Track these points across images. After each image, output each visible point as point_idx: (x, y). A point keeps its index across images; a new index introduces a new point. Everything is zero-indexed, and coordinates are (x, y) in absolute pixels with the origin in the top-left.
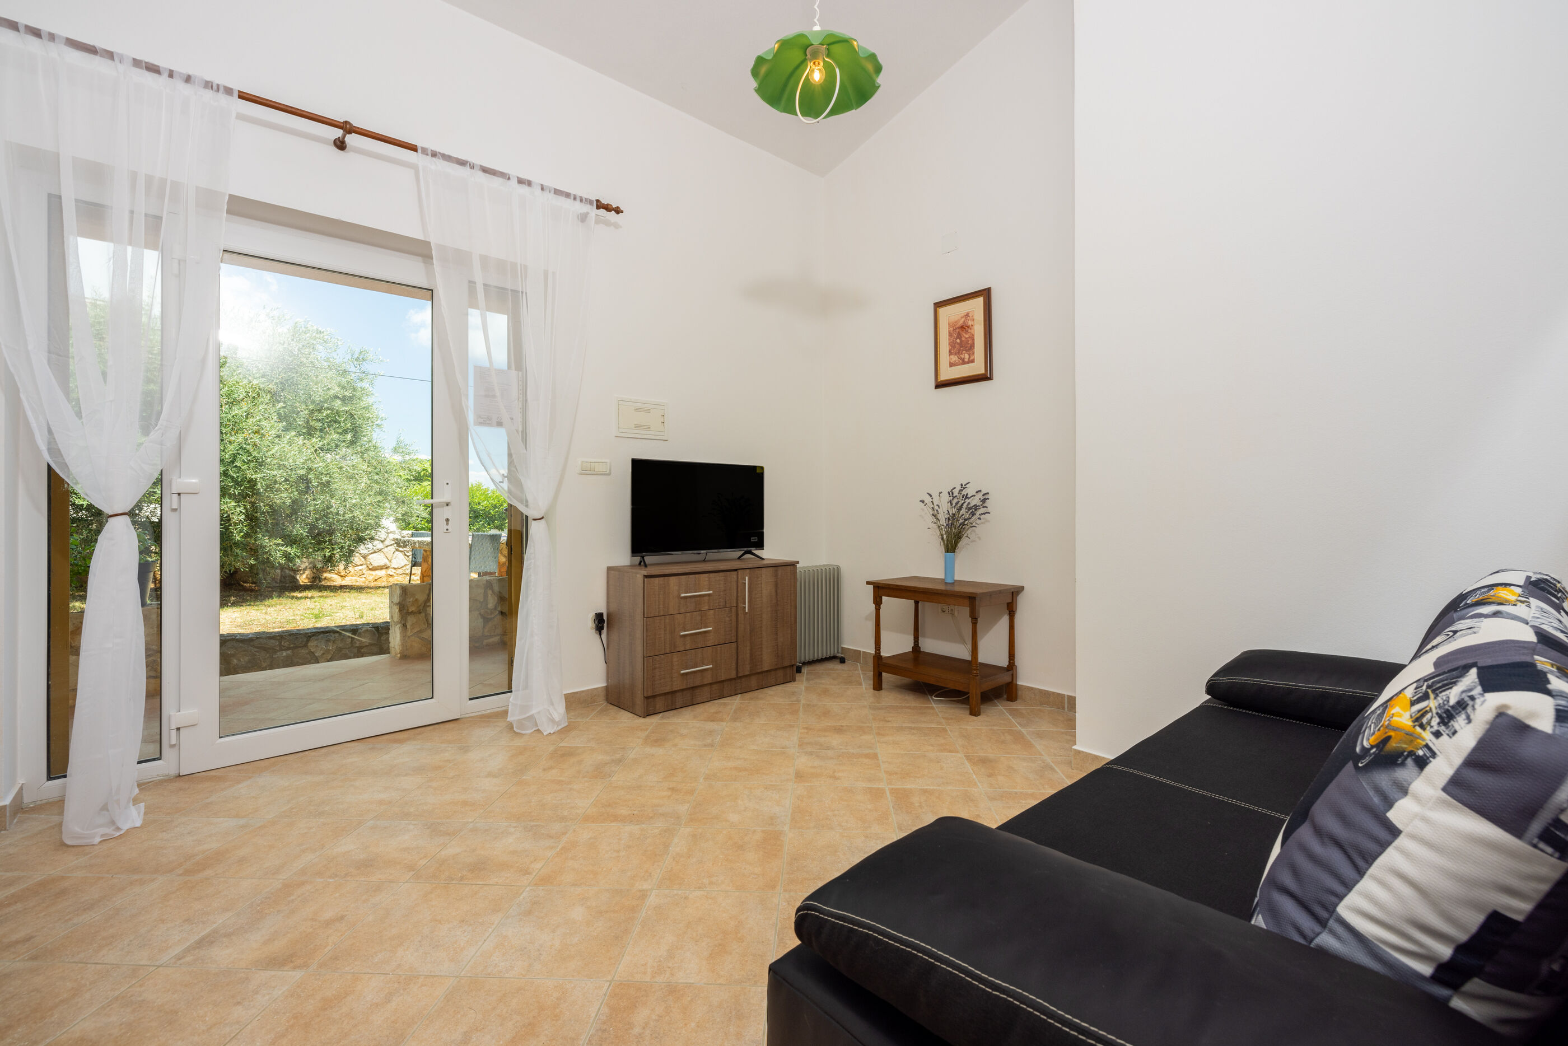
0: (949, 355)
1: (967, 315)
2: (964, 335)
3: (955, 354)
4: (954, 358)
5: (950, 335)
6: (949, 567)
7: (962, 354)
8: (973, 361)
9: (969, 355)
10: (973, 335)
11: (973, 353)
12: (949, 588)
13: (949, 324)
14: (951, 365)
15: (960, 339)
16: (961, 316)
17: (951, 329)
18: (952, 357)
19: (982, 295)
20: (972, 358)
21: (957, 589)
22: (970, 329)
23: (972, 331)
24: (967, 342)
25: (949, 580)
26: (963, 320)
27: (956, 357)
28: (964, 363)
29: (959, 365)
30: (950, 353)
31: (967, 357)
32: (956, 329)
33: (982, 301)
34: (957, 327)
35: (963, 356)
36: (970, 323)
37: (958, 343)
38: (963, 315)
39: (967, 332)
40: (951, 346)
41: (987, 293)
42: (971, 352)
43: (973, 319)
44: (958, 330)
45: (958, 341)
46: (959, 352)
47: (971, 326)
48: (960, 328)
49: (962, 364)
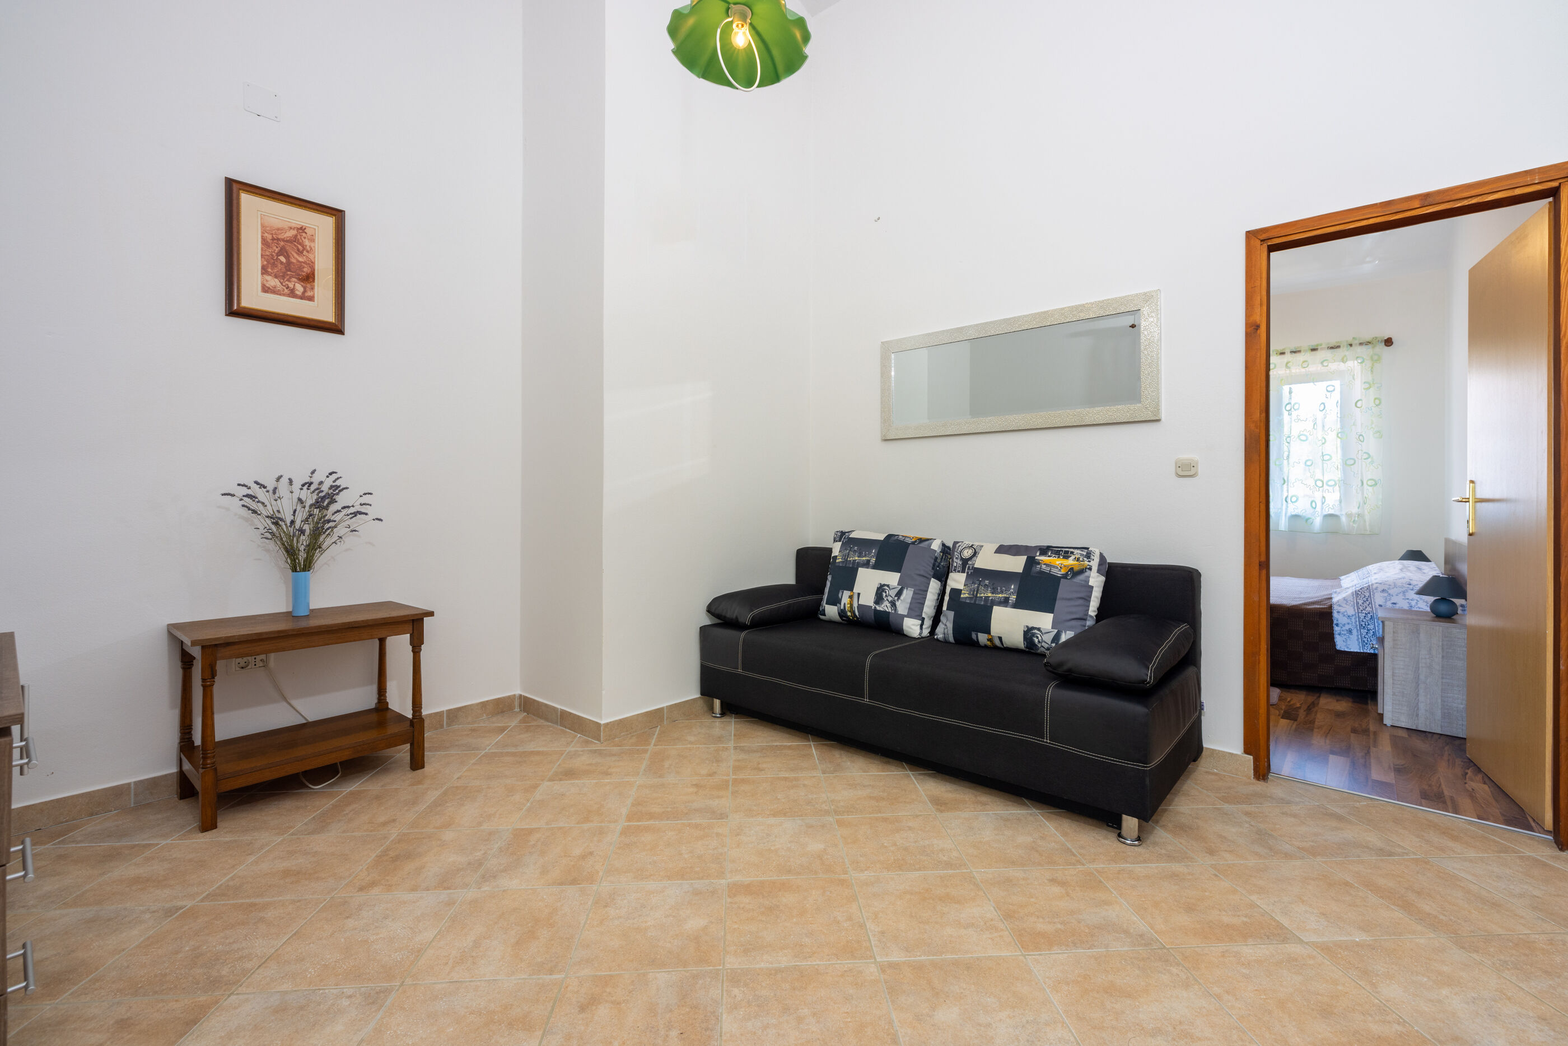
0: (262, 274)
1: (302, 229)
2: (295, 255)
3: (276, 277)
4: (273, 282)
5: (265, 242)
6: (298, 593)
7: (289, 280)
8: (311, 299)
9: (305, 288)
10: (313, 263)
11: (313, 289)
12: (303, 624)
13: (263, 226)
14: (266, 289)
15: (287, 257)
16: (290, 225)
17: (269, 237)
18: (269, 278)
19: (335, 215)
20: (309, 294)
21: (314, 623)
22: (308, 252)
23: (311, 256)
24: (301, 268)
25: (302, 612)
26: (294, 232)
27: (276, 280)
28: (292, 294)
29: (284, 295)
30: (264, 271)
31: (299, 288)
32: (278, 239)
33: (329, 221)
34: (280, 237)
35: (291, 285)
36: (307, 243)
37: (282, 263)
38: (293, 225)
39: (300, 252)
40: (268, 261)
41: (338, 215)
42: (308, 285)
43: (313, 241)
44: (282, 243)
45: (283, 259)
46: (283, 277)
47: (308, 248)
48: (287, 241)
49: (289, 296)
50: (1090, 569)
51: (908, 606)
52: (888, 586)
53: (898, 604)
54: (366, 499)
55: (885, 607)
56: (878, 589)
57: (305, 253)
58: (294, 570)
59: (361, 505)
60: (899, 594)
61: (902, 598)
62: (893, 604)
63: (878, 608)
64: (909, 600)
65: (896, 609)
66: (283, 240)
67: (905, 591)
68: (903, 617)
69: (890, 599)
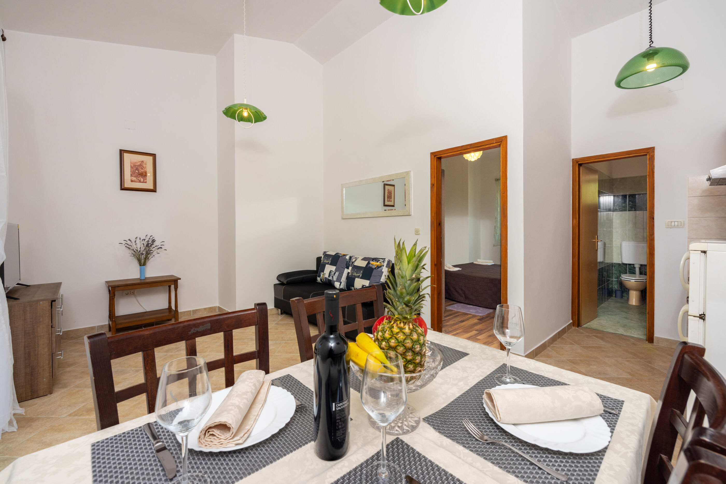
0: (131, 176)
1: (143, 162)
2: (141, 170)
3: (135, 177)
4: (134, 179)
5: (131, 167)
6: (142, 272)
8: (146, 182)
9: (144, 179)
10: (146, 171)
11: (146, 179)
12: (143, 281)
13: (131, 162)
14: (132, 181)
15: (138, 171)
16: (138, 161)
17: (133, 165)
18: (133, 177)
20: (145, 181)
21: (147, 281)
23: (145, 169)
24: (142, 173)
25: (143, 278)
26: (140, 163)
28: (140, 182)
29: (137, 182)
30: (131, 175)
31: (142, 180)
32: (135, 166)
33: (151, 158)
34: (136, 165)
35: (139, 179)
36: (144, 165)
37: (136, 173)
38: (140, 161)
39: (142, 169)
40: (132, 173)
41: (154, 156)
42: (145, 178)
43: (146, 164)
44: (137, 167)
45: (137, 171)
46: (137, 177)
47: (145, 167)
48: (138, 166)
49: (139, 182)
50: (383, 266)
51: (336, 278)
52: (332, 271)
53: (334, 277)
54: (162, 243)
55: (331, 278)
56: (330, 272)
57: (144, 169)
58: (140, 265)
59: (161, 245)
60: (335, 274)
61: (335, 275)
62: (333, 277)
63: (329, 279)
64: (337, 276)
65: (333, 279)
66: (137, 166)
67: (336, 273)
68: (335, 281)
69: (332, 275)
